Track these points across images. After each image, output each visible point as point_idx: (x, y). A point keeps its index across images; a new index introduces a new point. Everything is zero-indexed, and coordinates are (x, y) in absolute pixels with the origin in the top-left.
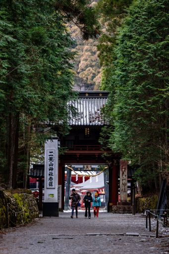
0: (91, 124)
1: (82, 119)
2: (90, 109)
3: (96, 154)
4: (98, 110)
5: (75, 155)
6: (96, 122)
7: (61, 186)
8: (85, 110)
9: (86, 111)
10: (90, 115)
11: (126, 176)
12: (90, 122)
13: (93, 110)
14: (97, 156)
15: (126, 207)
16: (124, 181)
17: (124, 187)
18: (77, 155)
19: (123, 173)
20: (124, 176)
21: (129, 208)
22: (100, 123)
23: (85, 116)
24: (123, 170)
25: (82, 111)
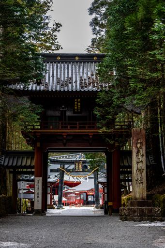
0: (83, 90)
1: (70, 85)
2: (81, 74)
3: (90, 134)
4: (92, 75)
5: (61, 135)
6: (90, 87)
7: (41, 178)
8: (74, 75)
9: (76, 76)
10: (81, 80)
11: (143, 156)
12: (82, 87)
13: (85, 75)
14: (91, 137)
15: (145, 209)
16: (140, 165)
17: (139, 176)
18: (63, 136)
19: (138, 152)
20: (140, 157)
21: (150, 211)
22: (95, 89)
23: (74, 81)
24: (139, 146)
25: (70, 76)
